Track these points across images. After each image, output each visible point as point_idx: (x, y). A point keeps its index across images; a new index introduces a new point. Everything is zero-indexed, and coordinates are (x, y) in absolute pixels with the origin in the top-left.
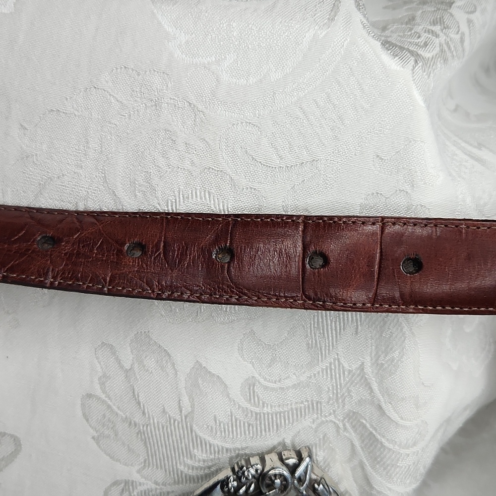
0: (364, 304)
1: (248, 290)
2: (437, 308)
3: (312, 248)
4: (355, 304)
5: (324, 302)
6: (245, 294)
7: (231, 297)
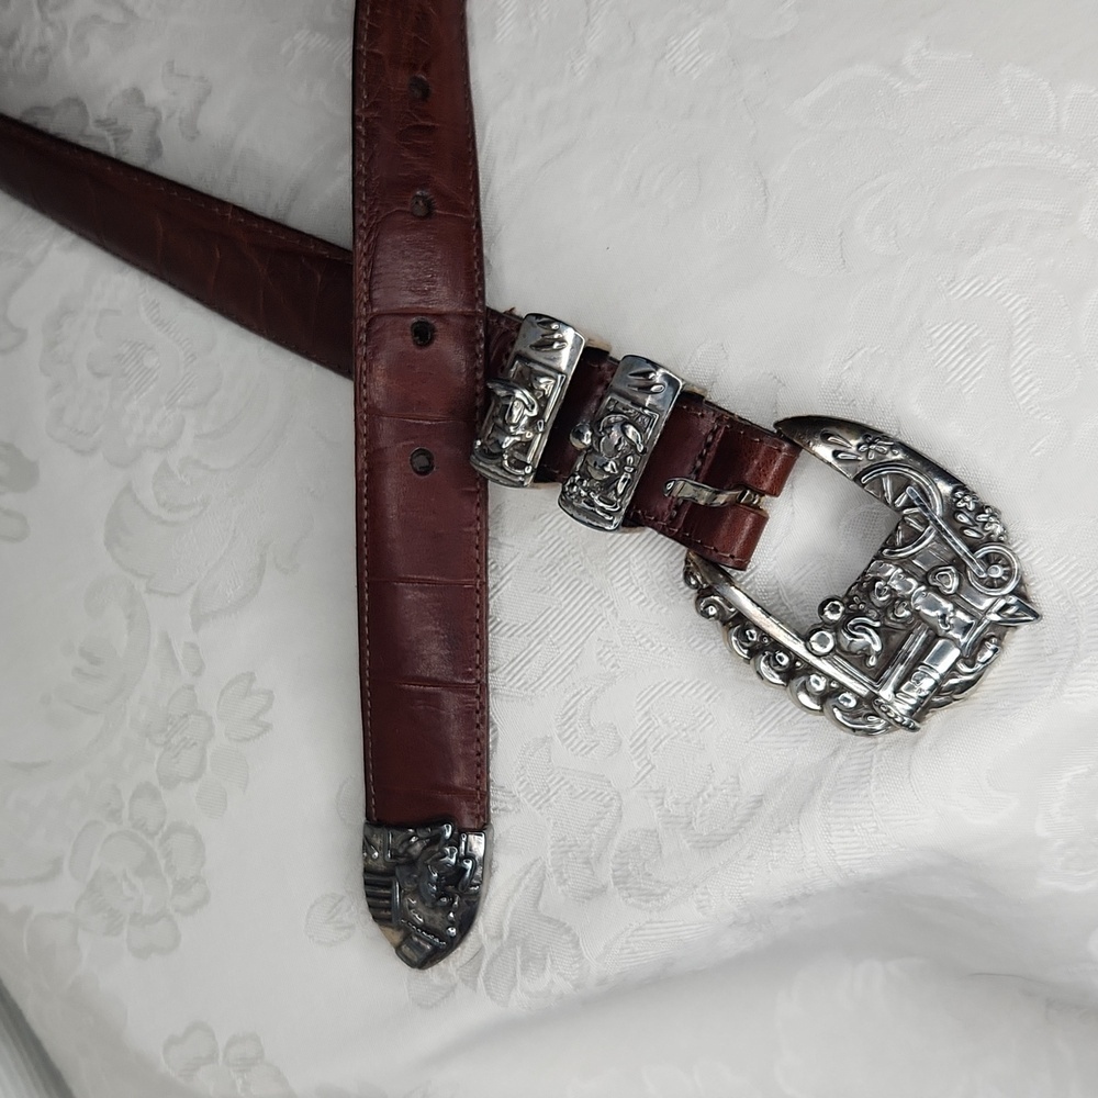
0: (365, 399)
1: (376, 240)
2: (365, 501)
3: (439, 326)
4: (365, 386)
5: (366, 344)
6: (369, 236)
7: (364, 217)
